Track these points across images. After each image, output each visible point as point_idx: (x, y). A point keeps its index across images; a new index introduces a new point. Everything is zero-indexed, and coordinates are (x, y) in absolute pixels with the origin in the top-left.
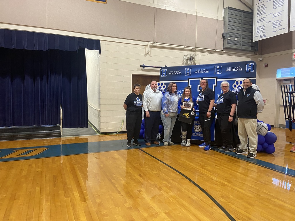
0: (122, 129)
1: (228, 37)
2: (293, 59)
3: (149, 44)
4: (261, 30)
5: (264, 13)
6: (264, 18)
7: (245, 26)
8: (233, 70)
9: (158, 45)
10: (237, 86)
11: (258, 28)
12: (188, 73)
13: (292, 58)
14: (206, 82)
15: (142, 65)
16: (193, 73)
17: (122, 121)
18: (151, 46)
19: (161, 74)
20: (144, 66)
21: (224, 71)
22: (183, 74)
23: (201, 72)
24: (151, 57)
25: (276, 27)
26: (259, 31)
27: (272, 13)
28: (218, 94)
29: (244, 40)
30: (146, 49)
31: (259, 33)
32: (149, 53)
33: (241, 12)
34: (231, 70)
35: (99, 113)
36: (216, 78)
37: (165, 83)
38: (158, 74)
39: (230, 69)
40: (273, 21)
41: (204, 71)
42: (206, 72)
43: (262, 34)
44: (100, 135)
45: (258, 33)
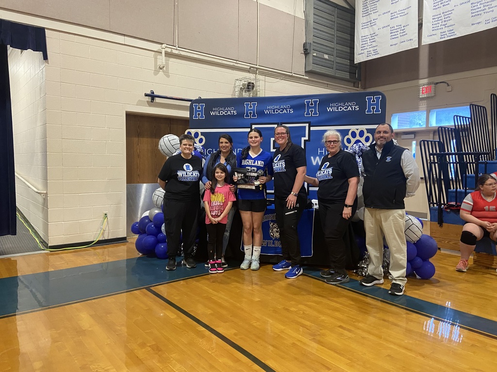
0: (103, 234)
1: (313, 51)
2: (421, 97)
3: (164, 48)
4: (369, 41)
5: (375, 10)
6: (374, 20)
7: (340, 34)
8: (341, 109)
9: (183, 53)
10: (353, 140)
11: (363, 38)
12: (250, 113)
13: (419, 95)
14: (287, 131)
15: (149, 92)
16: (261, 114)
17: (104, 215)
18: (168, 54)
19: (191, 114)
20: (152, 96)
21: (323, 111)
22: (241, 115)
23: (277, 111)
24: (168, 76)
25: (396, 36)
26: (365, 44)
27: (389, 12)
28: (312, 157)
29: (339, 60)
30: (156, 59)
31: (365, 48)
32: (165, 69)
33: (333, 8)
34: (337, 109)
35: (44, 199)
36: (307, 125)
37: (202, 134)
38: (186, 114)
39: (335, 107)
40: (391, 26)
41: (283, 110)
42: (287, 111)
43: (370, 49)
44: (47, 251)
45: (363, 48)
